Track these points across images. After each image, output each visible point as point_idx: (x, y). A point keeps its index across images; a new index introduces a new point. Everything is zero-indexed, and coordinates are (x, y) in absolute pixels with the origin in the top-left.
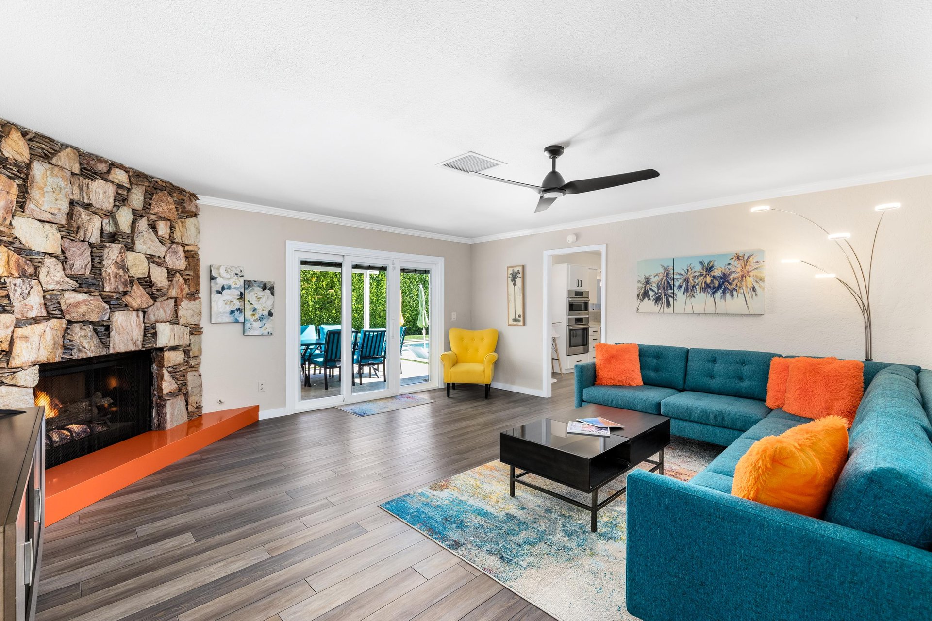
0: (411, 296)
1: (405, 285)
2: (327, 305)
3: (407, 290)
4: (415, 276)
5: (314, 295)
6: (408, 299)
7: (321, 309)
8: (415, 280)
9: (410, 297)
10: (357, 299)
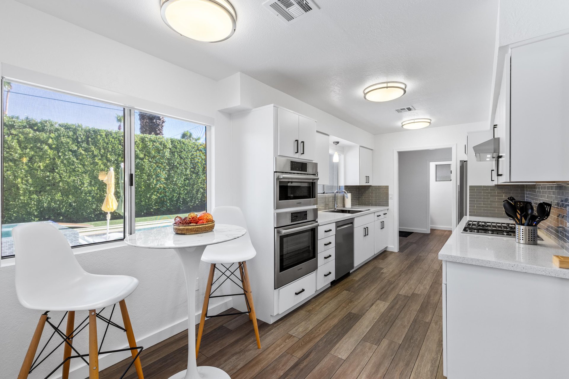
0: (158, 178)
1: (150, 168)
2: (48, 188)
3: (153, 174)
4: (162, 161)
5: (26, 177)
6: (155, 182)
7: (40, 192)
8: (162, 164)
9: (157, 180)
10: (91, 181)
